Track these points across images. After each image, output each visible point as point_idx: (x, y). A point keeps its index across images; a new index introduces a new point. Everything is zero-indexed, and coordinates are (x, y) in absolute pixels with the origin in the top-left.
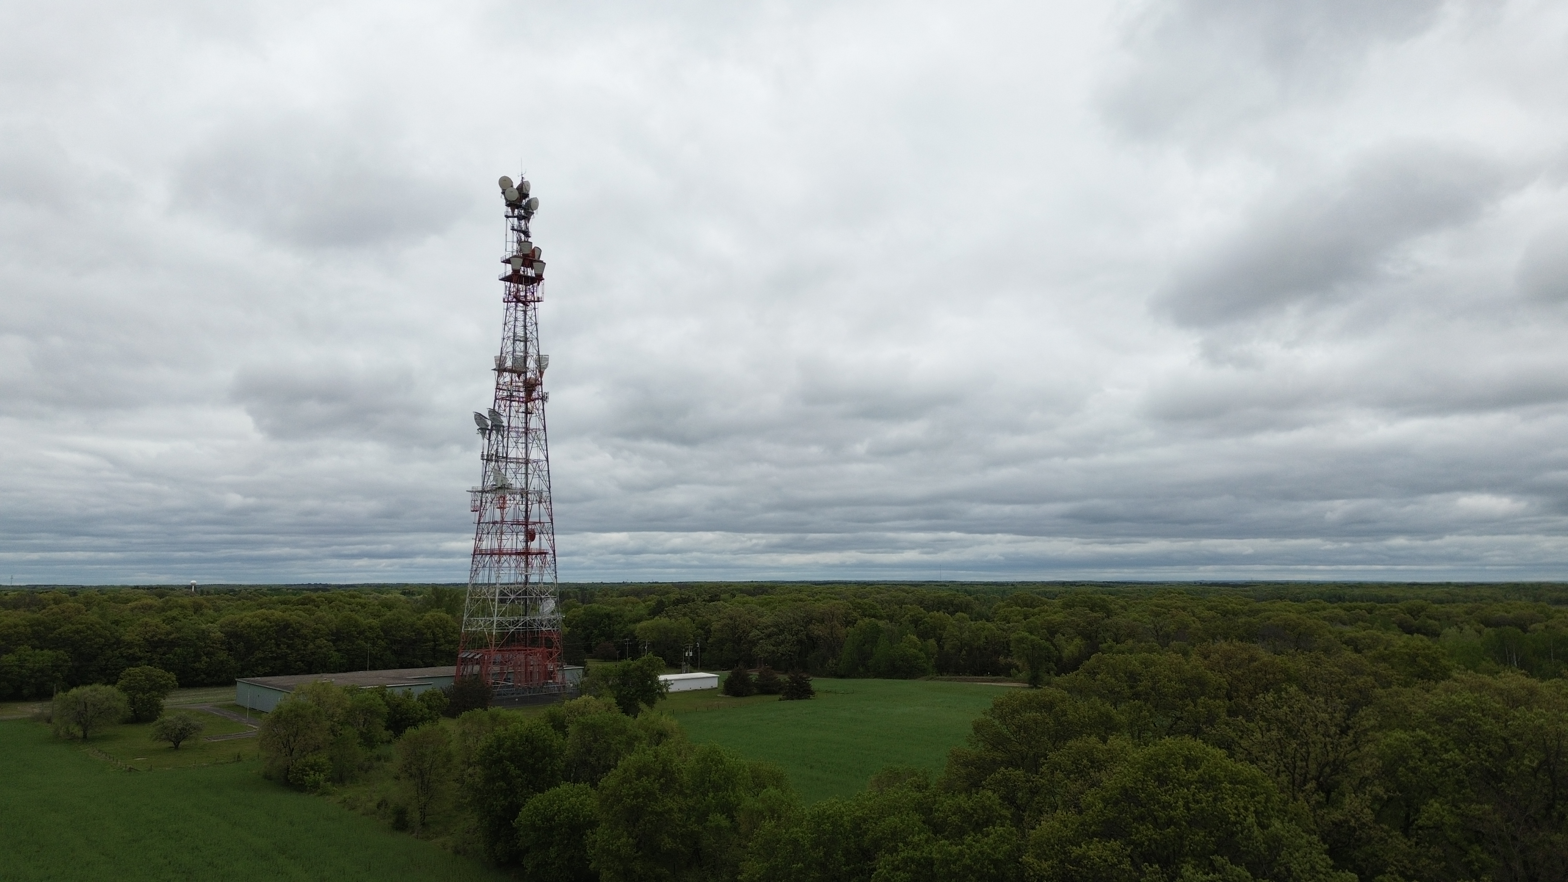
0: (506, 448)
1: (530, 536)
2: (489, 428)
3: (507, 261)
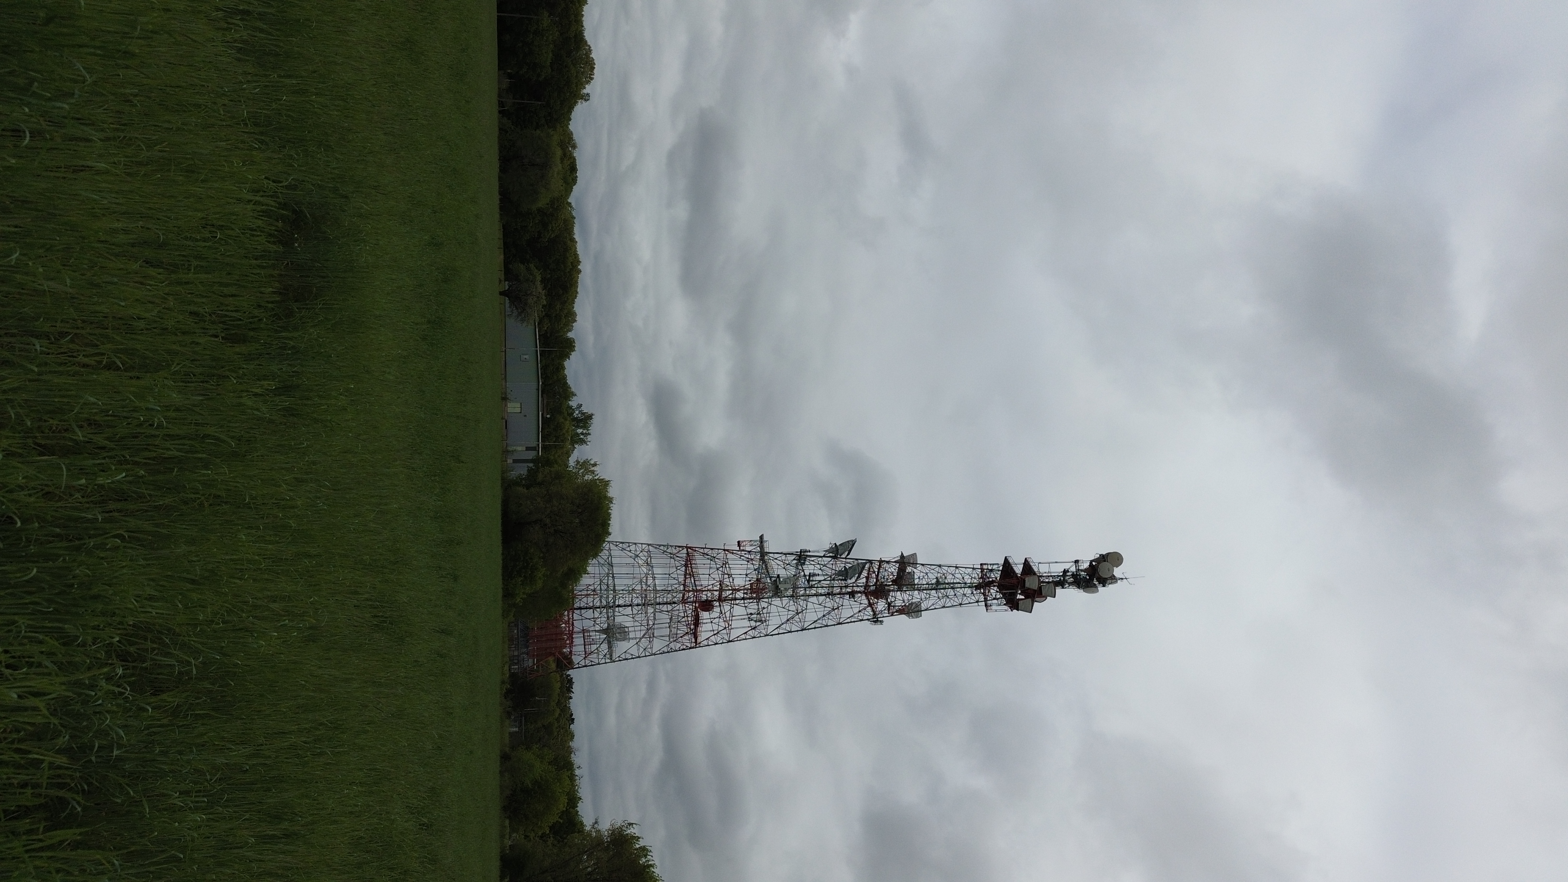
3: (1027, 565)
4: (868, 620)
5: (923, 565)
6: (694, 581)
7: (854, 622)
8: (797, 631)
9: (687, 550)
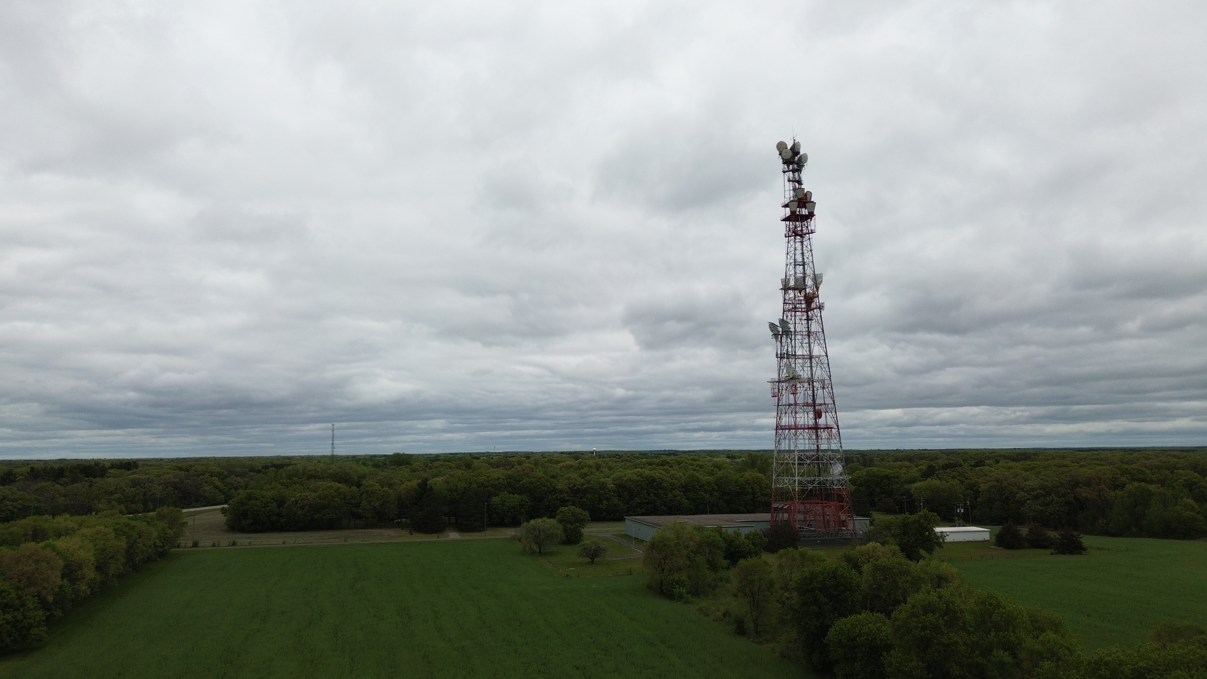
0: (794, 348)
1: (818, 415)
2: (781, 333)
3: (786, 206)
4: (821, 312)
5: (786, 276)
8: (828, 359)
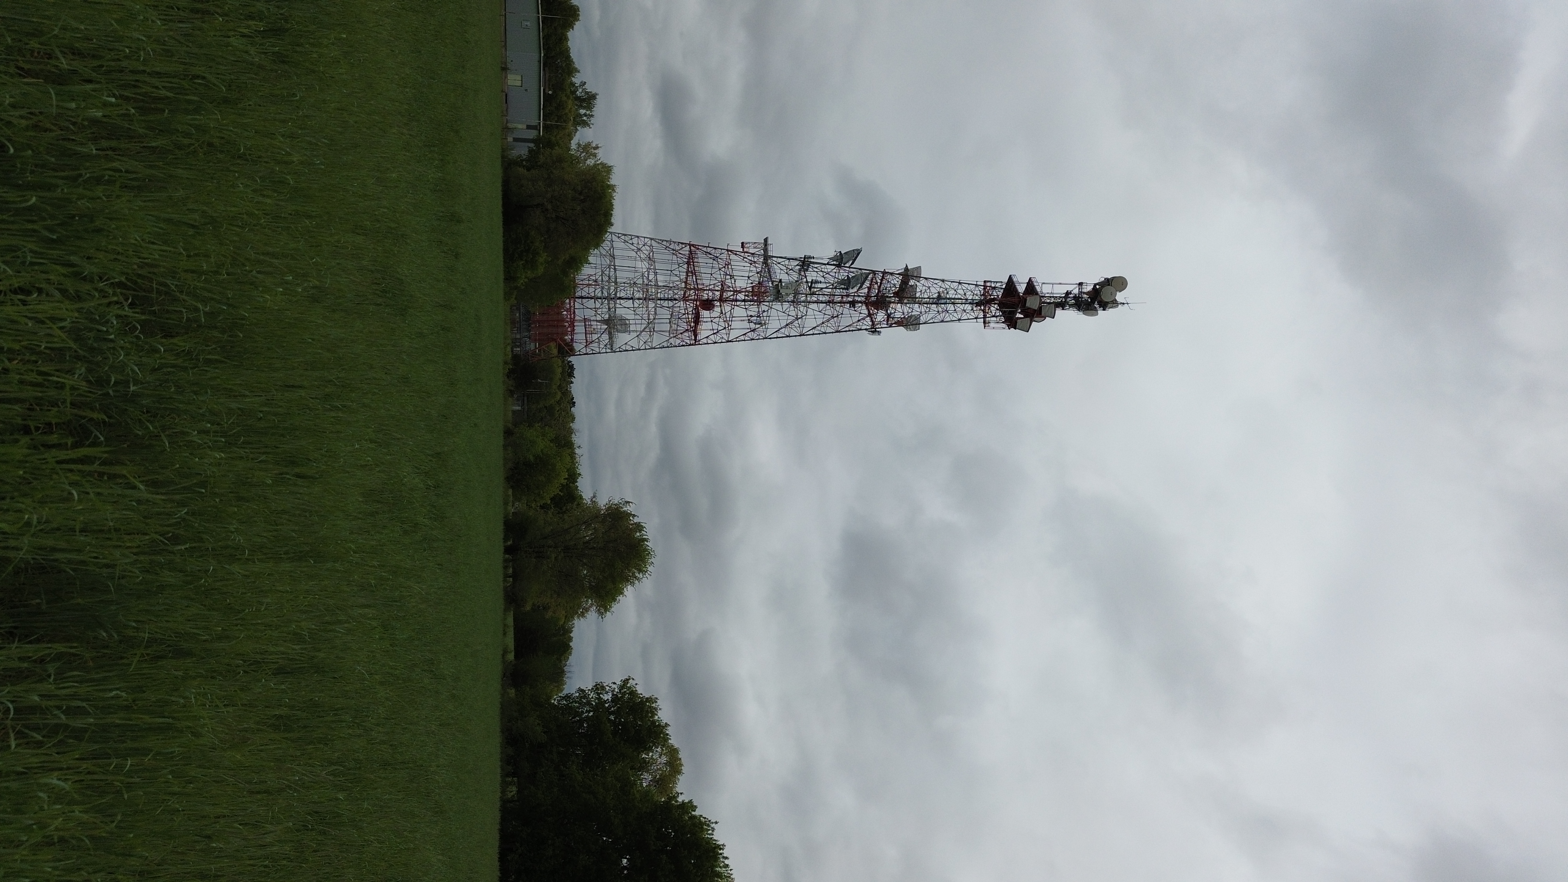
4: (866, 329)
5: (926, 279)
6: (696, 279)
7: (852, 331)
8: (796, 336)
9: (690, 248)
